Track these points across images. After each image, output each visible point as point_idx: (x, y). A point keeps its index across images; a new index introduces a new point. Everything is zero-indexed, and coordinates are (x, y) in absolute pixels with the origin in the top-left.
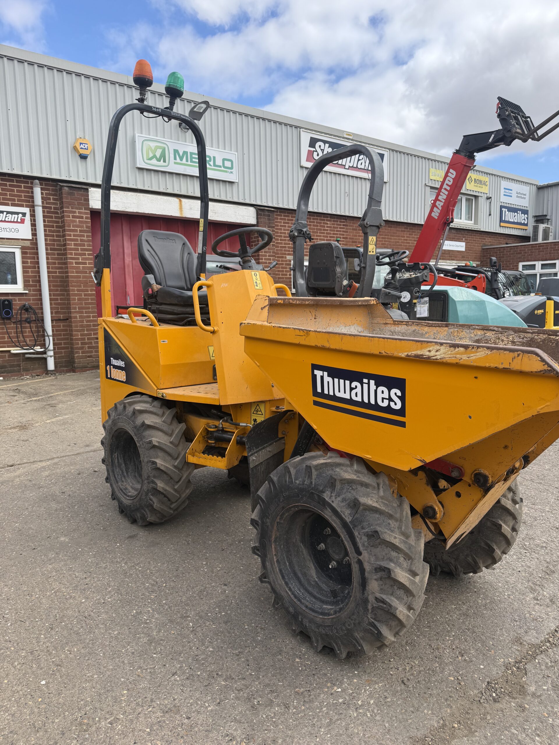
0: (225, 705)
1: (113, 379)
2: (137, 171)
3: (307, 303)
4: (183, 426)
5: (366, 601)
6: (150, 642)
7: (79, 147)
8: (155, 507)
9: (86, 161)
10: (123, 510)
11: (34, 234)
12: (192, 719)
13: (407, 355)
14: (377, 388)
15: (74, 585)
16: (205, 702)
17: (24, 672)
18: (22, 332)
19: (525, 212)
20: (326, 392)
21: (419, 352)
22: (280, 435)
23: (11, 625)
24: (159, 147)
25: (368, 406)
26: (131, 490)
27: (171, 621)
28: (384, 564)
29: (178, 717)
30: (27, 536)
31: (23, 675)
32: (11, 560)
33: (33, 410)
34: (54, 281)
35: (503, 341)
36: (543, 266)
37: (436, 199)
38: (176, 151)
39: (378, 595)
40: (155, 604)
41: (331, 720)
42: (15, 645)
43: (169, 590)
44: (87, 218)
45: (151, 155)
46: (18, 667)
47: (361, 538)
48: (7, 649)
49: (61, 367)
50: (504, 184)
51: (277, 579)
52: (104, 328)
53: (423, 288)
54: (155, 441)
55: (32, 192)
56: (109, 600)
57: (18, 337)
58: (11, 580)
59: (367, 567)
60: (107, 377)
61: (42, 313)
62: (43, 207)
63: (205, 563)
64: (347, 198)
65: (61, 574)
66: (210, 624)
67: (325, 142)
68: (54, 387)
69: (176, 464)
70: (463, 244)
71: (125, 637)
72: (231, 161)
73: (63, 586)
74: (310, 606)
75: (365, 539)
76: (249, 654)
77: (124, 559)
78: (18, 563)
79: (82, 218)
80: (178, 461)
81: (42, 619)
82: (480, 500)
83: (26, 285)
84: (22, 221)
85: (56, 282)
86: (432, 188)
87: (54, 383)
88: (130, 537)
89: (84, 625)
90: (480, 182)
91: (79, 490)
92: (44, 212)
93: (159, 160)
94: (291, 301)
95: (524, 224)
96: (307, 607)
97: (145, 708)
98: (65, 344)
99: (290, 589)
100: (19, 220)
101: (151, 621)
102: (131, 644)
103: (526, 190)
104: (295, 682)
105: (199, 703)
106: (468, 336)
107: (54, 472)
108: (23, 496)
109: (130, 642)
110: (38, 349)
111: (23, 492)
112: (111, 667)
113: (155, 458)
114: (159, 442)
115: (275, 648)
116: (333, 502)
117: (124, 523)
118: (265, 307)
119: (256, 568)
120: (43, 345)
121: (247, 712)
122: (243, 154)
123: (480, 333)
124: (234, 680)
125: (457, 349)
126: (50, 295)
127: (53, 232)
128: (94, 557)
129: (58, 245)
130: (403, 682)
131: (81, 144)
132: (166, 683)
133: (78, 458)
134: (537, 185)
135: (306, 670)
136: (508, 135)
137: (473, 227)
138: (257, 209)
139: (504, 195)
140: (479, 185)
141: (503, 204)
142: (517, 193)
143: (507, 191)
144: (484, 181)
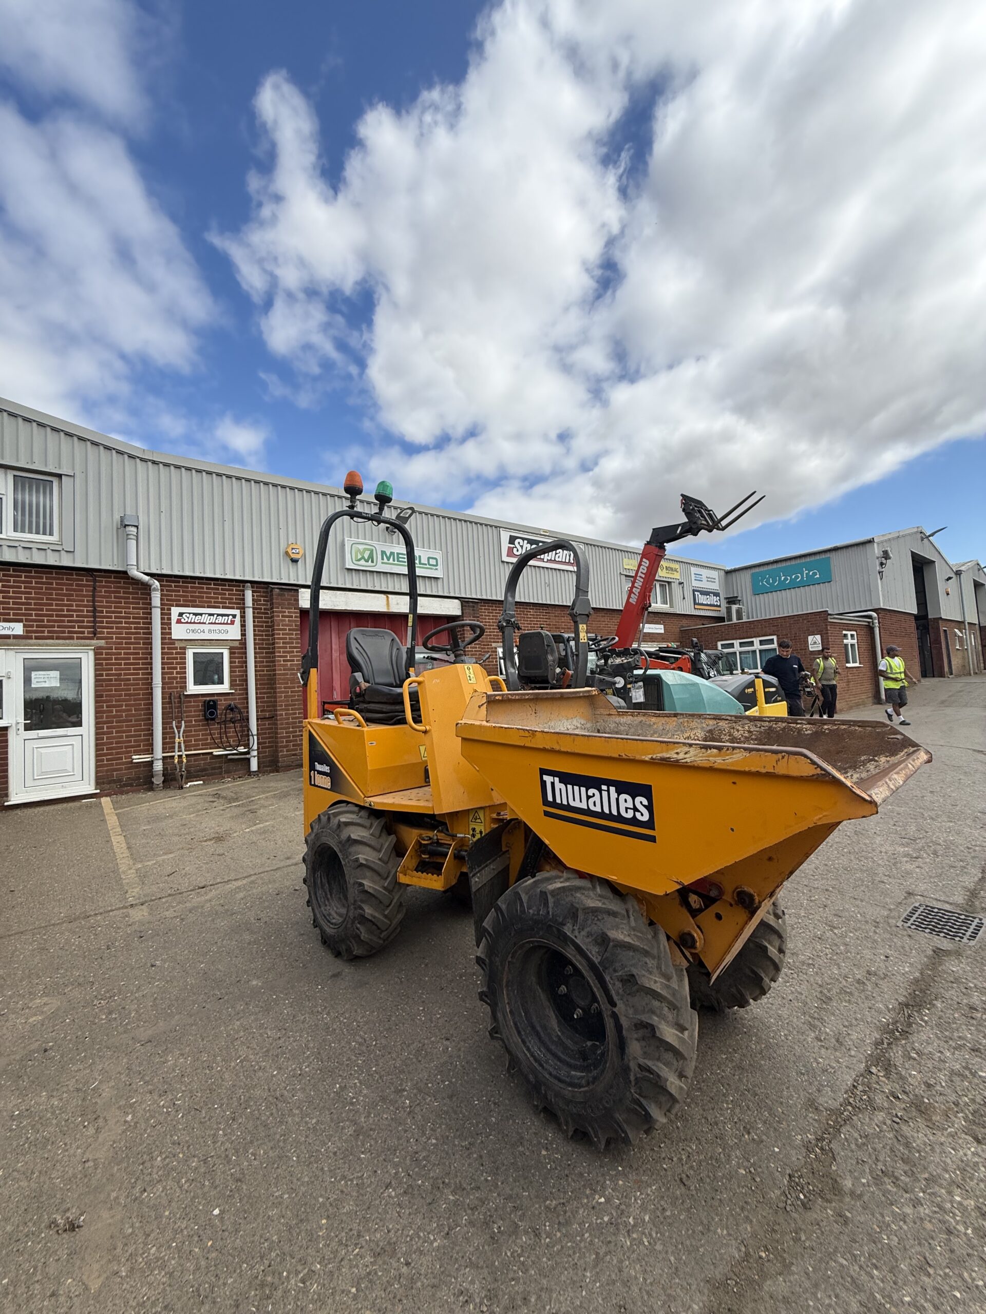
0: (456, 1237)
1: (317, 786)
2: (346, 571)
3: (527, 697)
4: (392, 838)
5: (627, 1069)
6: (357, 1133)
7: (290, 553)
8: (362, 938)
9: (297, 565)
10: (326, 941)
11: (243, 634)
12: (412, 1265)
13: (652, 758)
14: (618, 796)
15: (265, 1050)
16: (429, 1233)
17: (192, 1194)
18: (226, 733)
19: (716, 595)
20: (558, 801)
21: (666, 755)
22: (504, 849)
23: (182, 1117)
24: (368, 550)
25: (610, 817)
26: (335, 915)
27: (383, 1099)
28: (644, 1018)
29: (393, 1261)
30: (214, 980)
31: (191, 1199)
32: (191, 1016)
33: (232, 817)
34: (261, 680)
35: (738, 731)
36: (741, 644)
37: (633, 586)
38: (383, 553)
39: (642, 1061)
40: (363, 1072)
41: (597, 1254)
42: (185, 1148)
43: (380, 1051)
44: (296, 617)
45: (359, 557)
46: (186, 1187)
47: (614, 984)
48: (174, 1156)
49: (264, 767)
50: (694, 570)
51: (511, 1035)
52: (310, 731)
53: (636, 672)
54: (362, 858)
55: (244, 595)
56: (307, 1069)
57: (221, 738)
58: (189, 1045)
59: (624, 1022)
60: (311, 784)
61: (248, 712)
62: (254, 608)
63: (421, 1008)
64: (547, 588)
65: (250, 1033)
66: (431, 1100)
67: (523, 539)
68: (256, 790)
69: (386, 884)
70: (662, 626)
71: (325, 1128)
72: (436, 559)
73: (251, 1052)
74: (554, 1073)
75: (619, 984)
76: (482, 1145)
77: (326, 1007)
78: (200, 1020)
79: (292, 617)
80: (388, 881)
81: (222, 1105)
82: (746, 923)
83: (232, 684)
84: (232, 623)
85: (264, 680)
86: (626, 576)
87: (257, 785)
88: (335, 976)
89: (274, 1111)
90: (672, 569)
91: (276, 915)
92: (254, 613)
93: (367, 561)
94: (510, 697)
95: (717, 606)
96: (550, 1074)
97: (350, 1249)
98: (269, 742)
99: (528, 1049)
100: (229, 622)
101: (357, 1101)
102: (333, 1139)
103: (714, 574)
104: (544, 1190)
105: (422, 1234)
106: (699, 726)
107: (250, 893)
108: (213, 926)
109: (331, 1135)
110: (242, 749)
111: (213, 920)
112: (306, 1179)
113: (362, 879)
114: (366, 860)
115: (514, 1135)
116: (576, 937)
117: (326, 956)
118: (482, 705)
119: (482, 1013)
120: (247, 745)
121: (486, 1247)
122: (447, 552)
123: (711, 722)
124: (465, 1192)
125: (709, 751)
126: (257, 693)
127: (262, 631)
128: (291, 1007)
129: (266, 644)
130: (681, 1180)
131: (292, 549)
132: (377, 1202)
133: (278, 874)
134: (724, 570)
135: (556, 1168)
136: (694, 526)
137: (671, 611)
138: (461, 601)
139: (695, 580)
140: (670, 572)
141: (696, 588)
142: (707, 577)
143: (698, 576)
144: (674, 568)
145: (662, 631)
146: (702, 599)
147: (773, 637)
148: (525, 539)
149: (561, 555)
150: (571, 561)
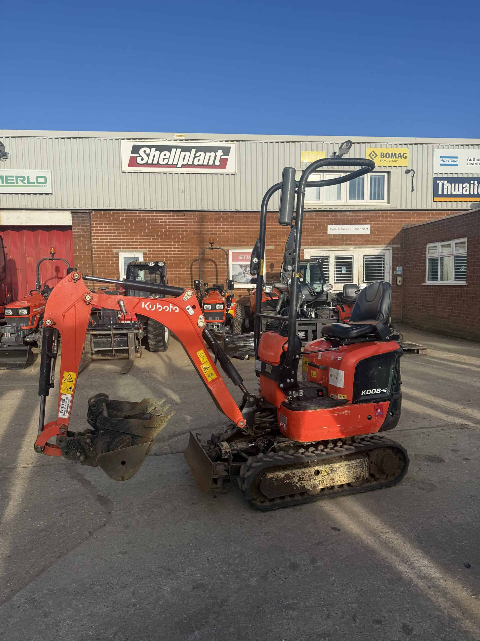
36: (442, 248)
64: (182, 195)
70: (369, 226)
72: (45, 178)
90: (394, 155)
137: (387, 207)
138: (72, 213)
139: (441, 165)
140: (390, 159)
141: (440, 176)
142: (468, 159)
143: (449, 159)
144: (400, 154)
145: (368, 232)
146: (450, 188)
147: (465, 240)
148: (153, 146)
149: (203, 158)
150: (217, 163)
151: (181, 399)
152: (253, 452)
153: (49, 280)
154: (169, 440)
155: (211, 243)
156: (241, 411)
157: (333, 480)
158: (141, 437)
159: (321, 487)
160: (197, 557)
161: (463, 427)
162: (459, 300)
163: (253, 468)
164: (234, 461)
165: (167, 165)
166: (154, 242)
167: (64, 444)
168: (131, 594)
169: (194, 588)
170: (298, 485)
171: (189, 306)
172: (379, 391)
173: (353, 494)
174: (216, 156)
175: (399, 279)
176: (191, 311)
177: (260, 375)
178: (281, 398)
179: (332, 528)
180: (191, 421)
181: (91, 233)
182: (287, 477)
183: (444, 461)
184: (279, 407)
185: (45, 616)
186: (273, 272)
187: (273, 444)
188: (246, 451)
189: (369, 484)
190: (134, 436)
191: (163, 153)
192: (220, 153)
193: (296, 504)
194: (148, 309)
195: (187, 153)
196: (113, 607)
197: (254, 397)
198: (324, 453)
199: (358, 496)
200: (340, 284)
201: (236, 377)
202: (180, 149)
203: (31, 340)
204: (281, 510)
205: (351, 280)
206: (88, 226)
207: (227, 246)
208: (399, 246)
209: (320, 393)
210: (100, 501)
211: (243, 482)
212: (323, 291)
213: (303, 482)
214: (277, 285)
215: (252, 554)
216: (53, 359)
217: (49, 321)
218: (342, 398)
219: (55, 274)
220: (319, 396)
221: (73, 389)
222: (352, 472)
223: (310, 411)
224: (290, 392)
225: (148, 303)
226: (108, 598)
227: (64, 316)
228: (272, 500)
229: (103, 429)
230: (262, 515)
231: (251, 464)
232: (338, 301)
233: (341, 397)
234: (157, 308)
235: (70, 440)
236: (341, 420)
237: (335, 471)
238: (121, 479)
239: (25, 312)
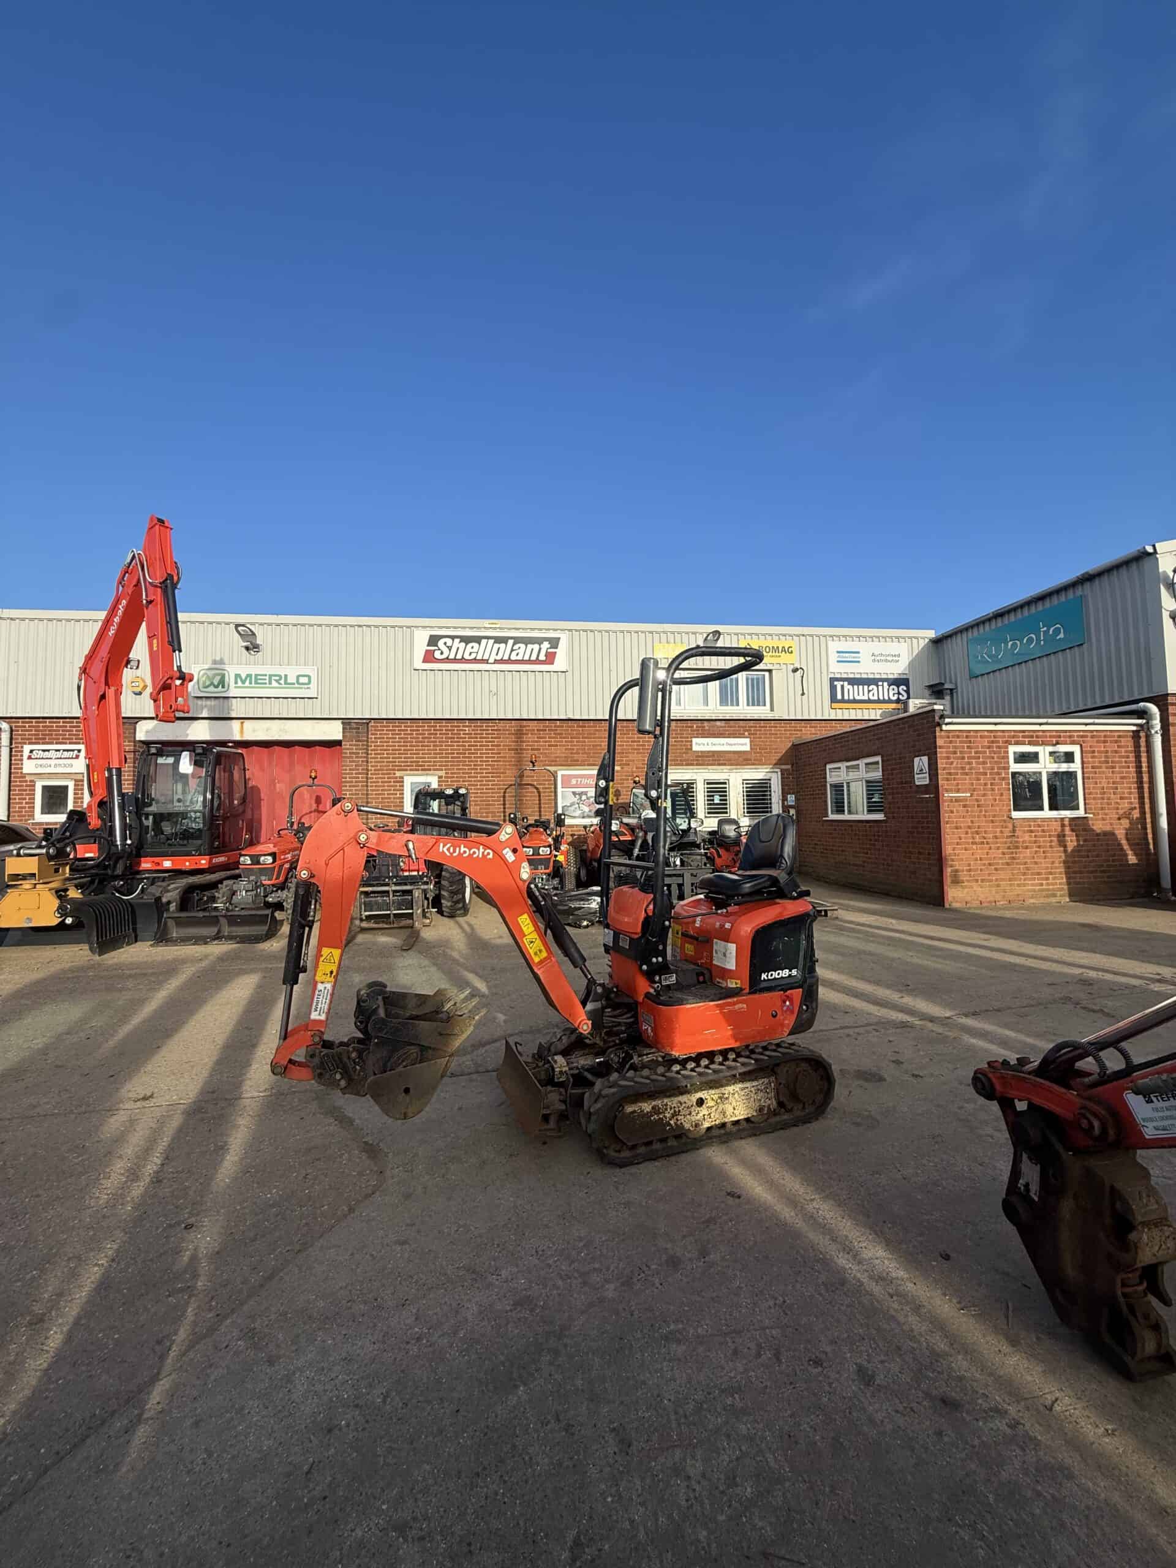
2: (192, 699)
7: (131, 687)
9: (141, 698)
19: (898, 682)
24: (218, 674)
36: (848, 770)
38: (237, 676)
44: (131, 749)
45: (208, 683)
50: (838, 645)
64: (494, 698)
67: (453, 637)
70: (747, 741)
72: (309, 677)
93: (216, 687)
100: (75, 756)
103: (900, 648)
122: (327, 667)
137: (770, 716)
138: (343, 723)
139: (838, 662)
140: (770, 654)
141: (838, 676)
142: (873, 655)
143: (847, 655)
144: (783, 647)
145: (747, 748)
146: (852, 692)
147: (878, 759)
148: (457, 637)
149: (523, 651)
150: (542, 657)
151: (489, 988)
152: (602, 1071)
153: (307, 814)
154: (473, 1051)
155: (532, 762)
156: (584, 1008)
157: (724, 1113)
158: (434, 1049)
159: (706, 1125)
160: (519, 1248)
161: (904, 1025)
162: (876, 840)
163: (604, 1097)
164: (575, 1085)
165: (475, 661)
166: (453, 762)
167: (316, 1060)
168: (413, 1319)
169: (516, 1304)
170: (672, 1122)
171: (507, 849)
172: (785, 973)
173: (755, 1135)
174: (540, 649)
175: (792, 812)
176: (510, 857)
177: (611, 952)
178: (643, 987)
179: (729, 1194)
180: (505, 1021)
181: (367, 750)
182: (656, 1110)
183: (885, 1080)
184: (641, 999)
185: (271, 1362)
186: (619, 801)
187: (632, 1058)
188: (592, 1070)
189: (777, 1119)
190: (423, 1049)
191: (470, 645)
192: (546, 645)
193: (670, 1154)
194: (448, 854)
195: (503, 646)
196: (384, 1342)
197: (602, 985)
198: (710, 1071)
199: (763, 1138)
200: (712, 819)
201: (576, 955)
202: (493, 641)
203: (276, 900)
204: (647, 1164)
205: (726, 813)
206: (364, 741)
207: (555, 765)
208: (789, 767)
209: (701, 979)
210: (367, 1152)
211: (589, 1120)
212: (690, 828)
213: (679, 1118)
214: (625, 820)
215: (606, 1240)
216: (307, 929)
217: (305, 872)
218: (734, 986)
219: (314, 806)
220: (699, 982)
221: (334, 974)
222: (752, 1099)
223: (688, 1006)
224: (657, 978)
225: (449, 845)
226: (375, 1326)
227: (327, 865)
228: (634, 1147)
229: (377, 1037)
230: (617, 1171)
231: (600, 1091)
232: (711, 842)
233: (732, 984)
234: (462, 851)
235: (327, 1055)
236: (732, 1018)
237: (727, 1098)
238: (402, 1117)
239: (270, 859)
